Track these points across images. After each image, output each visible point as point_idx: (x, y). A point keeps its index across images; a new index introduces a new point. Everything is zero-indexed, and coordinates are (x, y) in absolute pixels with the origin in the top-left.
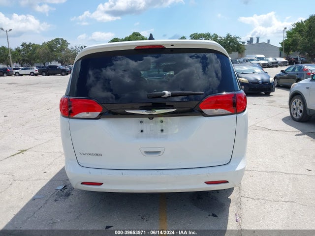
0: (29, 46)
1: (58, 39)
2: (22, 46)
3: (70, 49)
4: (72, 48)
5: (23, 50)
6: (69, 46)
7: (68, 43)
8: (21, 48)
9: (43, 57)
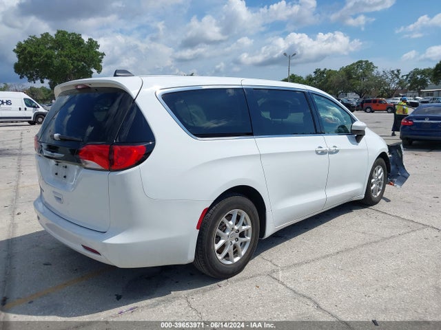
0: (323, 72)
1: (361, 62)
2: (315, 73)
3: (375, 74)
4: (378, 73)
5: (315, 79)
6: (375, 70)
7: (374, 67)
8: (313, 75)
9: (337, 86)
